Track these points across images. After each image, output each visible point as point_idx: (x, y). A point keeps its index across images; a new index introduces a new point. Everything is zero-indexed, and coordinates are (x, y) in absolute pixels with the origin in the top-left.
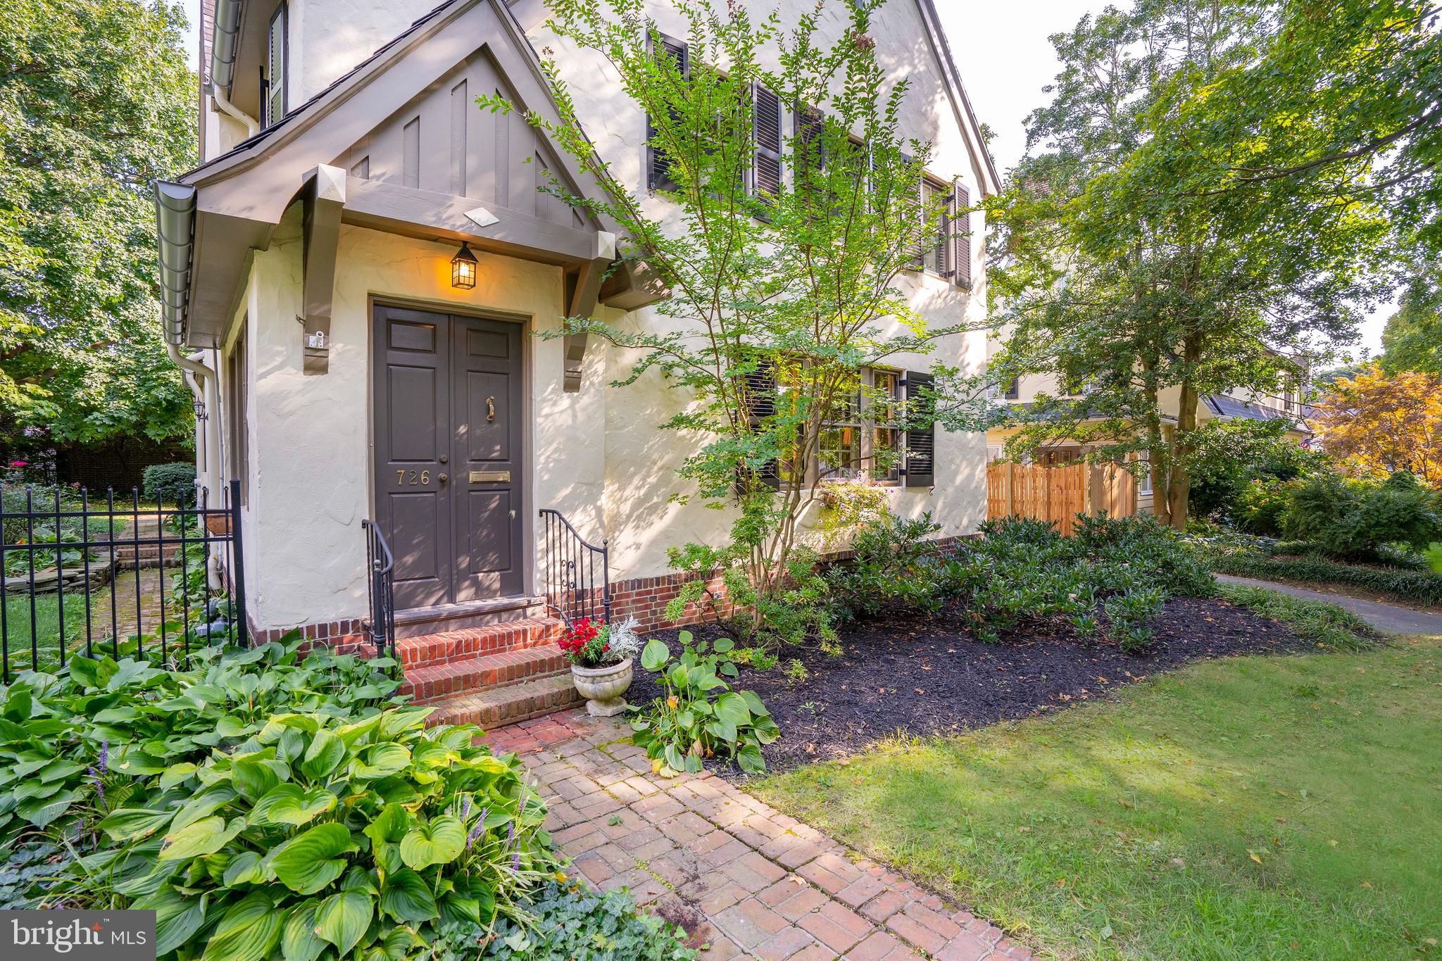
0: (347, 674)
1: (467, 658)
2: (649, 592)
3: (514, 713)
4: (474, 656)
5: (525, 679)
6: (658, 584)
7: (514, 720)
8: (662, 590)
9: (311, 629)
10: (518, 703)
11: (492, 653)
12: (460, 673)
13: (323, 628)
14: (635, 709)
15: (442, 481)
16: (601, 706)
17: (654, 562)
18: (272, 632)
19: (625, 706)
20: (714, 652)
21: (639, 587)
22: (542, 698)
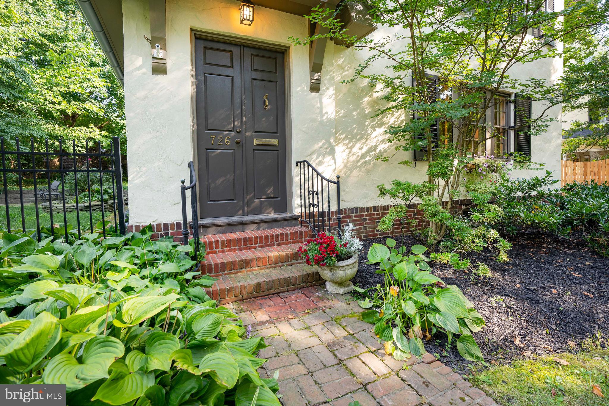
0: (166, 254)
1: (250, 248)
2: (363, 216)
3: (277, 286)
4: (255, 248)
5: (285, 264)
6: (368, 211)
7: (276, 291)
8: (370, 215)
9: (158, 226)
10: (279, 280)
11: (266, 246)
12: (243, 258)
13: (166, 225)
14: (361, 291)
15: (238, 143)
16: (336, 287)
17: (365, 198)
18: (136, 226)
19: (352, 288)
20: (412, 254)
21: (356, 212)
22: (296, 278)
